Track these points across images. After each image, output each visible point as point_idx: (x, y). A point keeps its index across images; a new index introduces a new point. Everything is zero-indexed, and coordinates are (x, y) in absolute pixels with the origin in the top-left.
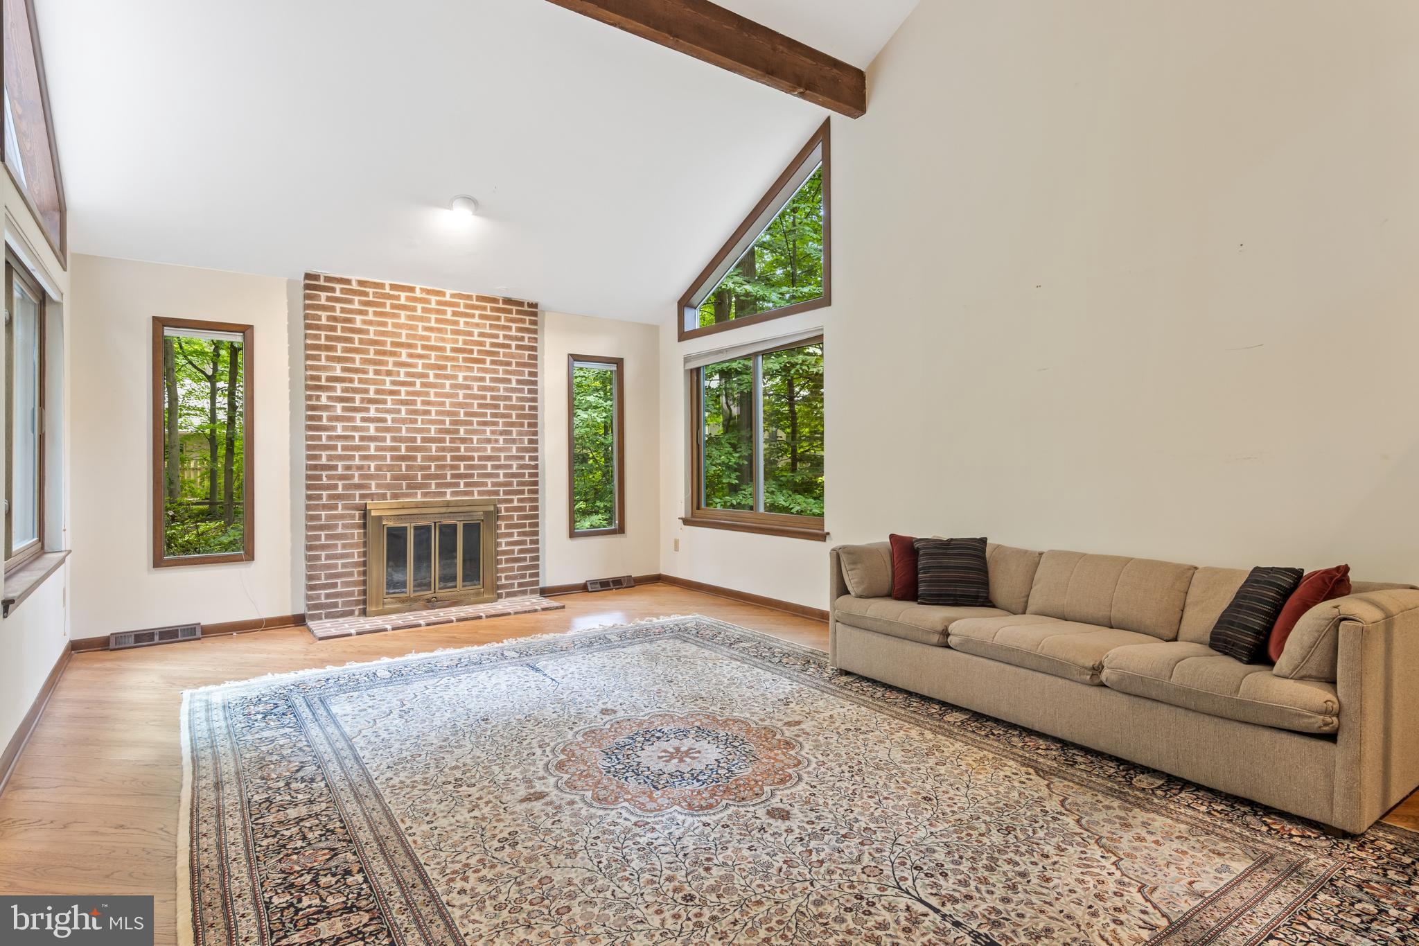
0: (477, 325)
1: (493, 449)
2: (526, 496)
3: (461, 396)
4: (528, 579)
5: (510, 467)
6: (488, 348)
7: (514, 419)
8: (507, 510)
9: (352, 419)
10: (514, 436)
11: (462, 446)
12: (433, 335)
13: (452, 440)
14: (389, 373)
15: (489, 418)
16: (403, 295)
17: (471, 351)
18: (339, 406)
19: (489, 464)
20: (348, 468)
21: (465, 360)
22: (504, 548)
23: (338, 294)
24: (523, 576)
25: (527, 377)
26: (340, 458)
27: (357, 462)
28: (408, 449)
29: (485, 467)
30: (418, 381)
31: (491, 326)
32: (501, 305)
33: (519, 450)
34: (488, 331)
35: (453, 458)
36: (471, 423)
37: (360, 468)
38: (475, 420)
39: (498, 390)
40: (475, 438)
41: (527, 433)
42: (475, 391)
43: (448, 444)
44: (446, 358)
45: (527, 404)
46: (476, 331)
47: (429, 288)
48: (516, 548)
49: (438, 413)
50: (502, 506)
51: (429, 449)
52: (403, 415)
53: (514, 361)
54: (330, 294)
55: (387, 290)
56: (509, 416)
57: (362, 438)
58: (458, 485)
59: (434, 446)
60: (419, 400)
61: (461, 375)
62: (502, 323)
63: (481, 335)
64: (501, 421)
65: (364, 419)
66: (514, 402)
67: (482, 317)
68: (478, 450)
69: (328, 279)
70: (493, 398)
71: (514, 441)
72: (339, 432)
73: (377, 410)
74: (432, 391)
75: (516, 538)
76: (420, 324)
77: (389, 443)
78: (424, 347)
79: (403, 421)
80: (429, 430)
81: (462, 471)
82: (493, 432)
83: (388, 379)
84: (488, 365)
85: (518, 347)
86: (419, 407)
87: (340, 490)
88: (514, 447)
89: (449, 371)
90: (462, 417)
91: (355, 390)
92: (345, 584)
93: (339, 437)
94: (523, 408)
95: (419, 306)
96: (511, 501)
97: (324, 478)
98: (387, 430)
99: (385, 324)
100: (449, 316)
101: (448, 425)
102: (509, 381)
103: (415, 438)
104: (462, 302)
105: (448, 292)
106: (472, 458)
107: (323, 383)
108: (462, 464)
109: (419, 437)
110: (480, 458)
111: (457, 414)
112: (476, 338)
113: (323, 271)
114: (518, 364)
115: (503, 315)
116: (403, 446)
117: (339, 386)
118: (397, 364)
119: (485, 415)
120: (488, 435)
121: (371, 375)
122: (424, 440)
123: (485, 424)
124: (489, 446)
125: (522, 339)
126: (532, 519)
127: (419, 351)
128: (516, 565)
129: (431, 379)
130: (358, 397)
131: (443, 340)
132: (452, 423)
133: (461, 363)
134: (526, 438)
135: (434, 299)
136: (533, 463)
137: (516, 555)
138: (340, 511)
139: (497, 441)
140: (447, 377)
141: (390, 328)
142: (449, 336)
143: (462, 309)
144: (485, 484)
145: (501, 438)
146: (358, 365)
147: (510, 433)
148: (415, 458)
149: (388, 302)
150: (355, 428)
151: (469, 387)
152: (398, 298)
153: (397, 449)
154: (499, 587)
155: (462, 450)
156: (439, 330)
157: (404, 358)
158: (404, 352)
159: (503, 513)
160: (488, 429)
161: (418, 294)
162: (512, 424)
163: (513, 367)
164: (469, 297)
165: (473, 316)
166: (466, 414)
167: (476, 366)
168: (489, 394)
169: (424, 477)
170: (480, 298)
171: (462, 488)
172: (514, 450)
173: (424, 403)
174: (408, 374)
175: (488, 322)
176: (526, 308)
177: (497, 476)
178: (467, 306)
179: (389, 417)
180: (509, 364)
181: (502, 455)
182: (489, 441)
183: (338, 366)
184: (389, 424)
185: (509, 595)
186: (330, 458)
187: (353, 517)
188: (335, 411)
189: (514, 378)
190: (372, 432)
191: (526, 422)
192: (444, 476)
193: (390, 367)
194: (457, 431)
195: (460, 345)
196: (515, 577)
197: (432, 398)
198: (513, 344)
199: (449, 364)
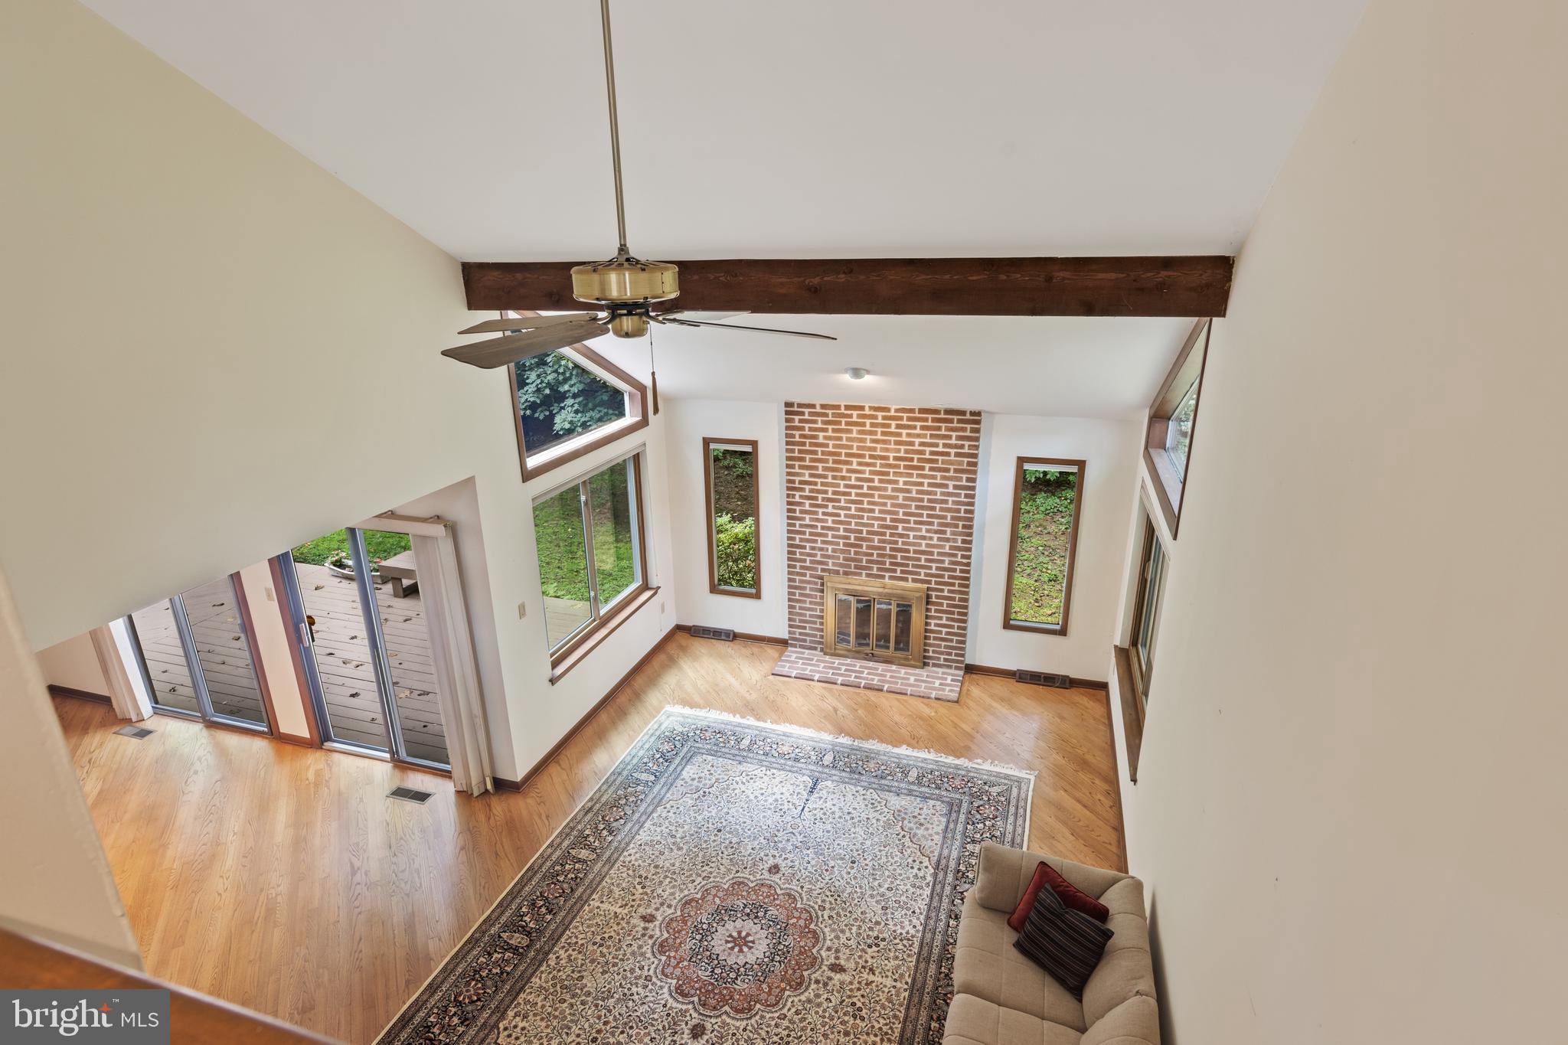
0: (918, 436)
1: (928, 545)
2: (957, 588)
3: (901, 498)
4: (953, 657)
5: (943, 562)
6: (927, 456)
7: (949, 520)
8: (937, 597)
9: (816, 513)
10: (948, 535)
11: (900, 540)
12: (879, 446)
13: (892, 535)
14: (843, 478)
15: (925, 519)
16: (855, 413)
17: (912, 460)
18: (807, 502)
19: (923, 557)
20: (813, 548)
21: (906, 467)
22: (932, 627)
23: (806, 417)
24: (950, 654)
25: (964, 483)
26: (808, 541)
27: (819, 545)
28: (856, 538)
29: (919, 560)
30: (865, 485)
31: (932, 436)
32: (942, 416)
33: (951, 548)
34: (928, 440)
35: (892, 549)
36: (908, 522)
37: (821, 549)
38: (912, 519)
39: (936, 494)
40: (912, 534)
41: (961, 534)
42: (914, 495)
43: (888, 537)
44: (890, 466)
45: (963, 508)
46: (917, 441)
47: (876, 405)
48: (944, 630)
49: (881, 512)
50: (934, 594)
51: (872, 540)
52: (853, 512)
53: (952, 467)
54: (801, 417)
55: (843, 411)
56: (945, 517)
57: (823, 528)
58: (895, 571)
59: (876, 538)
60: (866, 500)
61: (901, 480)
62: (943, 432)
63: (922, 444)
64: (936, 521)
65: (824, 514)
66: (950, 506)
67: (923, 428)
68: (914, 544)
69: (800, 405)
70: (929, 501)
71: (948, 540)
72: (807, 522)
73: (834, 507)
74: (876, 493)
75: (944, 622)
76: (869, 437)
77: (842, 533)
78: (871, 457)
79: (853, 516)
80: (872, 525)
81: (899, 560)
82: (928, 531)
83: (842, 483)
84: (926, 472)
85: (957, 455)
86: (865, 506)
87: (808, 564)
88: (948, 545)
89: (891, 477)
90: (901, 516)
91: (818, 492)
92: (812, 629)
93: (807, 526)
94: (959, 511)
95: (868, 422)
96: (942, 591)
97: (798, 554)
98: (841, 522)
99: (840, 439)
100: (893, 429)
101: (888, 523)
102: (946, 486)
103: (862, 530)
104: (905, 415)
105: (893, 408)
106: (908, 551)
107: (797, 485)
108: (899, 555)
109: (865, 529)
110: (915, 552)
111: (897, 513)
112: (917, 447)
113: (797, 400)
114: (956, 471)
115: (943, 425)
116: (852, 536)
117: (807, 487)
118: (849, 471)
119: (921, 515)
120: (924, 533)
121: (830, 480)
122: (868, 532)
123: (921, 523)
124: (924, 542)
125: (962, 446)
126: (961, 610)
127: (867, 460)
128: (943, 644)
129: (876, 484)
130: (820, 496)
131: (887, 450)
132: (892, 520)
133: (902, 470)
134: (960, 538)
135: (880, 414)
136: (965, 561)
137: (943, 636)
138: (808, 578)
139: (931, 538)
140: (890, 482)
141: (844, 442)
142: (892, 446)
143: (905, 422)
144: (919, 574)
145: (936, 536)
146: (820, 472)
147: (944, 532)
148: (861, 546)
149: (843, 420)
150: (818, 520)
151: (908, 491)
152: (851, 416)
153: (848, 538)
154: (925, 657)
155: (900, 543)
156: (884, 442)
157: (855, 466)
158: (855, 460)
159: (934, 599)
160: (924, 527)
161: (867, 412)
162: (947, 525)
163: (951, 474)
164: (912, 411)
165: (915, 427)
166: (905, 514)
167: (915, 472)
168: (926, 497)
169: (868, 561)
170: (922, 411)
171: (898, 574)
172: (947, 548)
173: (869, 503)
174: (858, 479)
175: (929, 433)
176: (968, 417)
177: (930, 568)
178: (909, 419)
179: (842, 513)
180: (948, 470)
181: (936, 551)
182: (924, 538)
183: (807, 472)
184: (842, 518)
185: (935, 665)
186: (801, 540)
187: (816, 583)
188: (805, 506)
189: (951, 484)
190: (830, 524)
191: (961, 523)
192: (884, 563)
193: (844, 474)
194: (896, 528)
195: (902, 454)
196: (942, 653)
197: (876, 499)
198: (953, 451)
199: (892, 471)
